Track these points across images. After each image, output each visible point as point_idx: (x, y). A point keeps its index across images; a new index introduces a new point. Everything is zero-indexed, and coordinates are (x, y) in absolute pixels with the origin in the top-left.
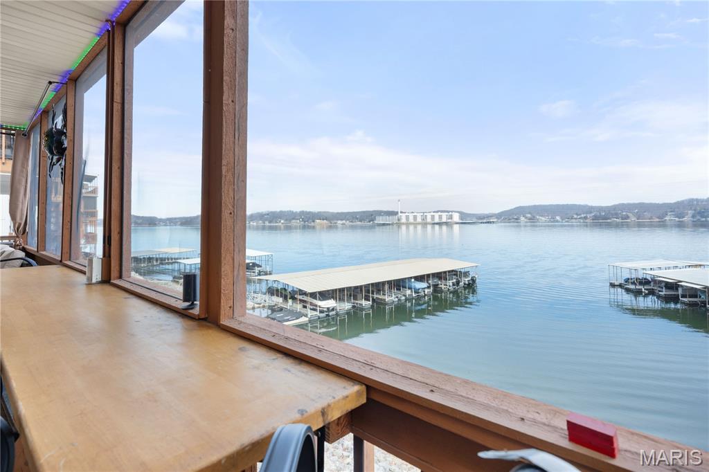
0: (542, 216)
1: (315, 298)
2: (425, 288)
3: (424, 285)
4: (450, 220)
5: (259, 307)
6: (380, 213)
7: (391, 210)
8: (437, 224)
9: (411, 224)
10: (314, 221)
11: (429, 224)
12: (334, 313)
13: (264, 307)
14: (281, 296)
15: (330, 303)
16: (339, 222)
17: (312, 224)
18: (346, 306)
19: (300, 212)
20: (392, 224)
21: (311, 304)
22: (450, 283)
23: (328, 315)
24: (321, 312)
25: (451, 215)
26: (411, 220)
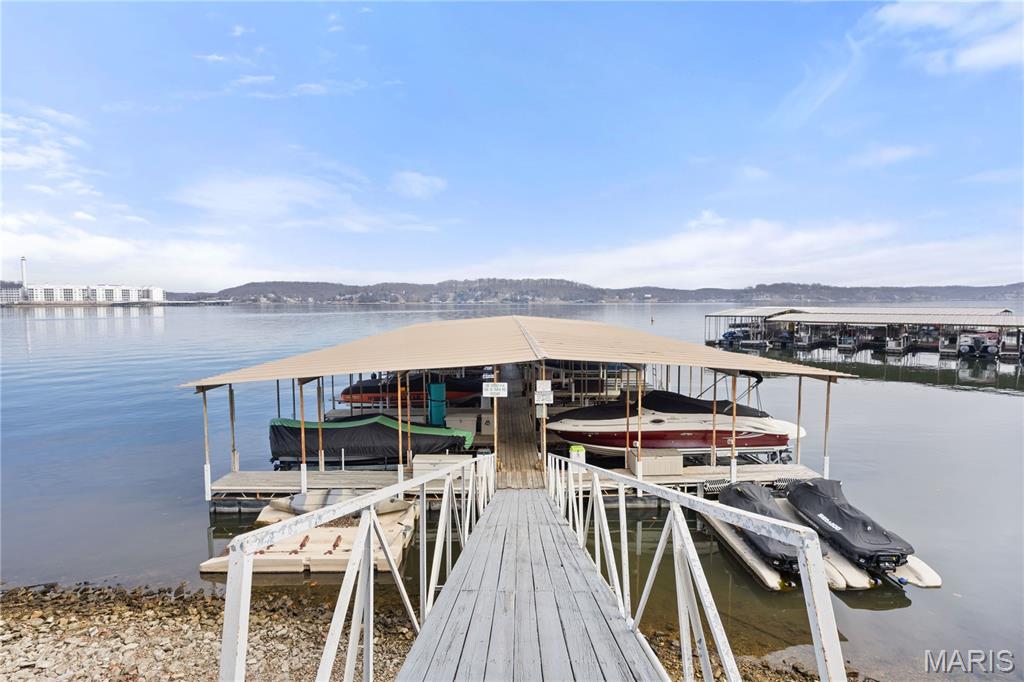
0: (290, 297)
4: (146, 300)
8: (119, 305)
9: (59, 305)
11: (102, 305)
20: (10, 306)
25: (147, 294)
26: (78, 297)
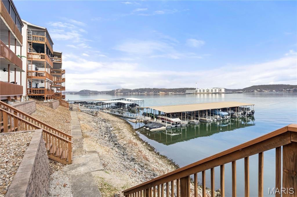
0: (266, 90)
1: (169, 117)
2: (227, 115)
3: (226, 113)
4: (220, 92)
5: (139, 122)
6: (187, 89)
7: (192, 88)
8: (214, 93)
9: (202, 93)
10: (159, 92)
11: (210, 93)
12: (179, 125)
13: (141, 121)
14: (150, 116)
15: (177, 120)
16: (170, 93)
17: (158, 93)
18: (186, 122)
19: (153, 89)
20: (193, 93)
21: (167, 120)
22: (240, 113)
23: (176, 126)
24: (173, 124)
25: (221, 90)
26: (202, 91)
